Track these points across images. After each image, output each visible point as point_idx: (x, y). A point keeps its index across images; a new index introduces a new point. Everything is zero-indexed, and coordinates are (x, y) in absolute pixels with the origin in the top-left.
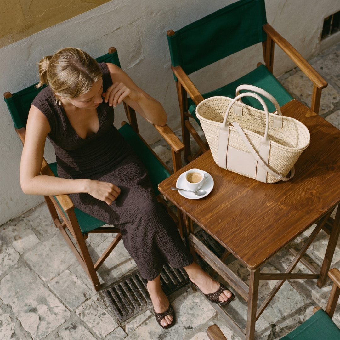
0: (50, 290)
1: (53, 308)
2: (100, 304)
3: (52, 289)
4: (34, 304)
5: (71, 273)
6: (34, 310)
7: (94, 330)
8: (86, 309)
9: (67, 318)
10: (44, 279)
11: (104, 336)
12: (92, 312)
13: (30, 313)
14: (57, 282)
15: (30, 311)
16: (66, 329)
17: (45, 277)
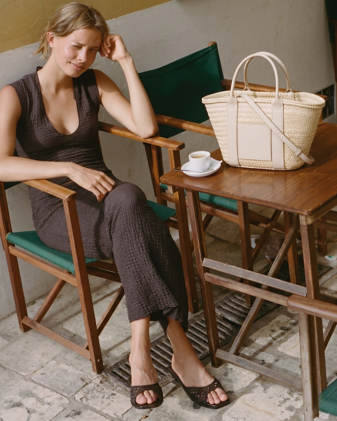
0: (35, 382)
1: (43, 398)
2: (106, 386)
3: (37, 381)
4: (18, 399)
5: (58, 363)
6: (19, 405)
7: (105, 411)
8: (88, 393)
9: (66, 406)
10: (24, 374)
11: (120, 415)
12: (97, 394)
13: (13, 409)
14: (42, 374)
15: (13, 406)
16: (67, 416)
17: (24, 372)
